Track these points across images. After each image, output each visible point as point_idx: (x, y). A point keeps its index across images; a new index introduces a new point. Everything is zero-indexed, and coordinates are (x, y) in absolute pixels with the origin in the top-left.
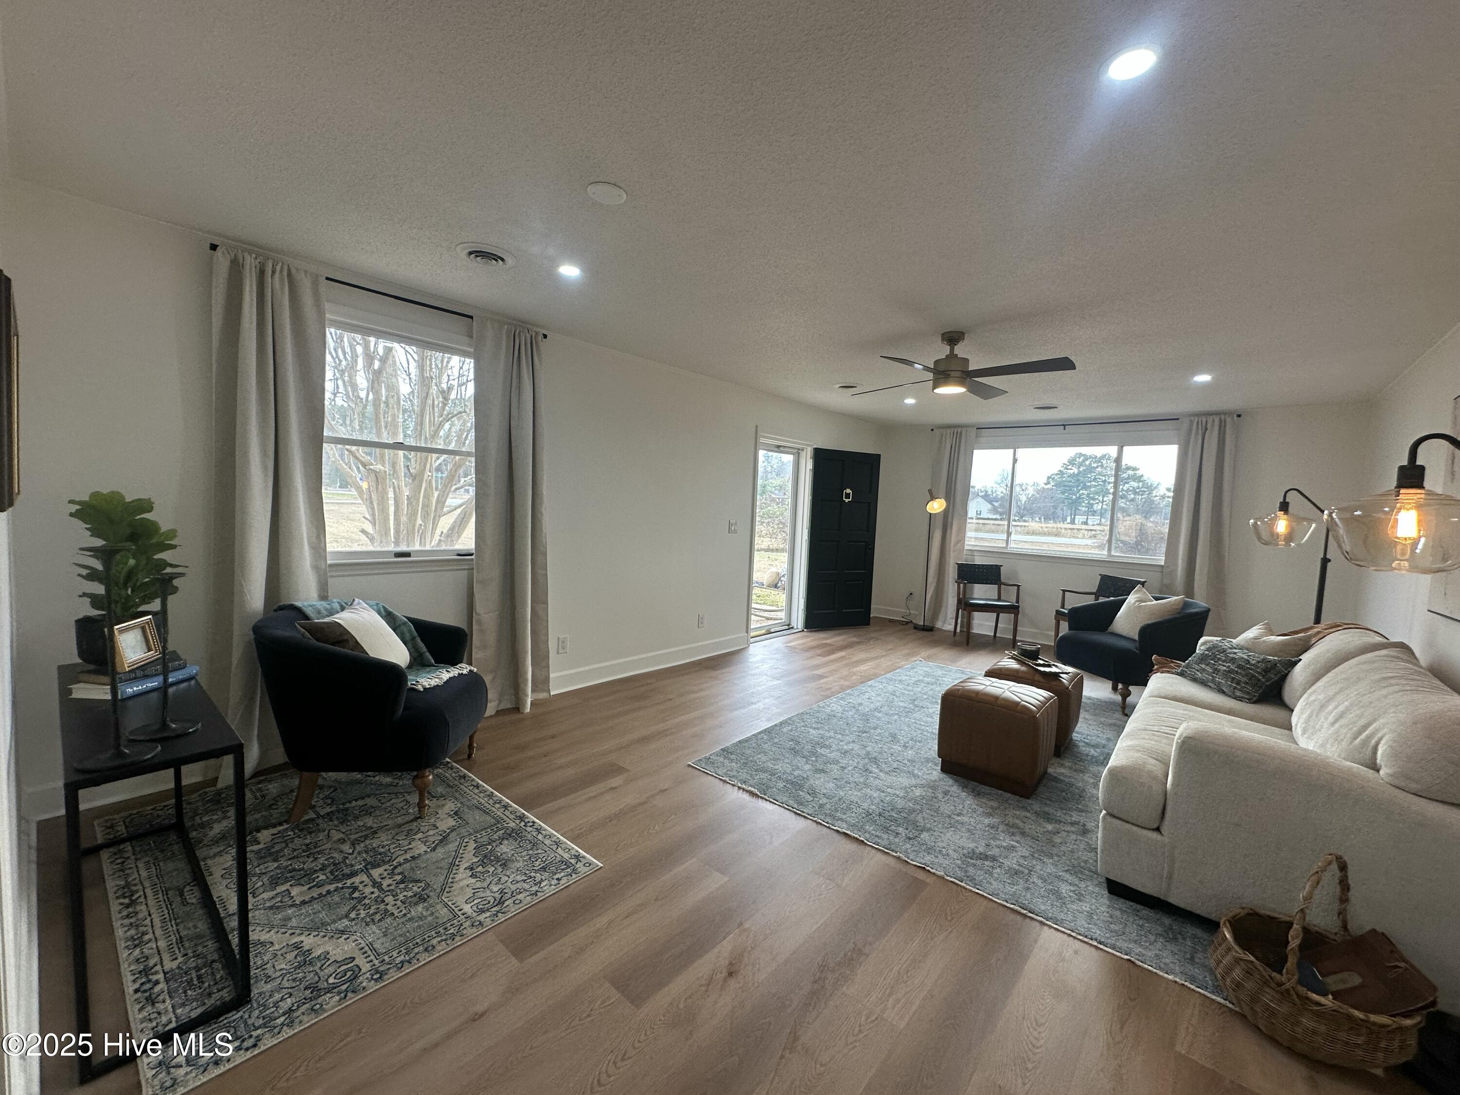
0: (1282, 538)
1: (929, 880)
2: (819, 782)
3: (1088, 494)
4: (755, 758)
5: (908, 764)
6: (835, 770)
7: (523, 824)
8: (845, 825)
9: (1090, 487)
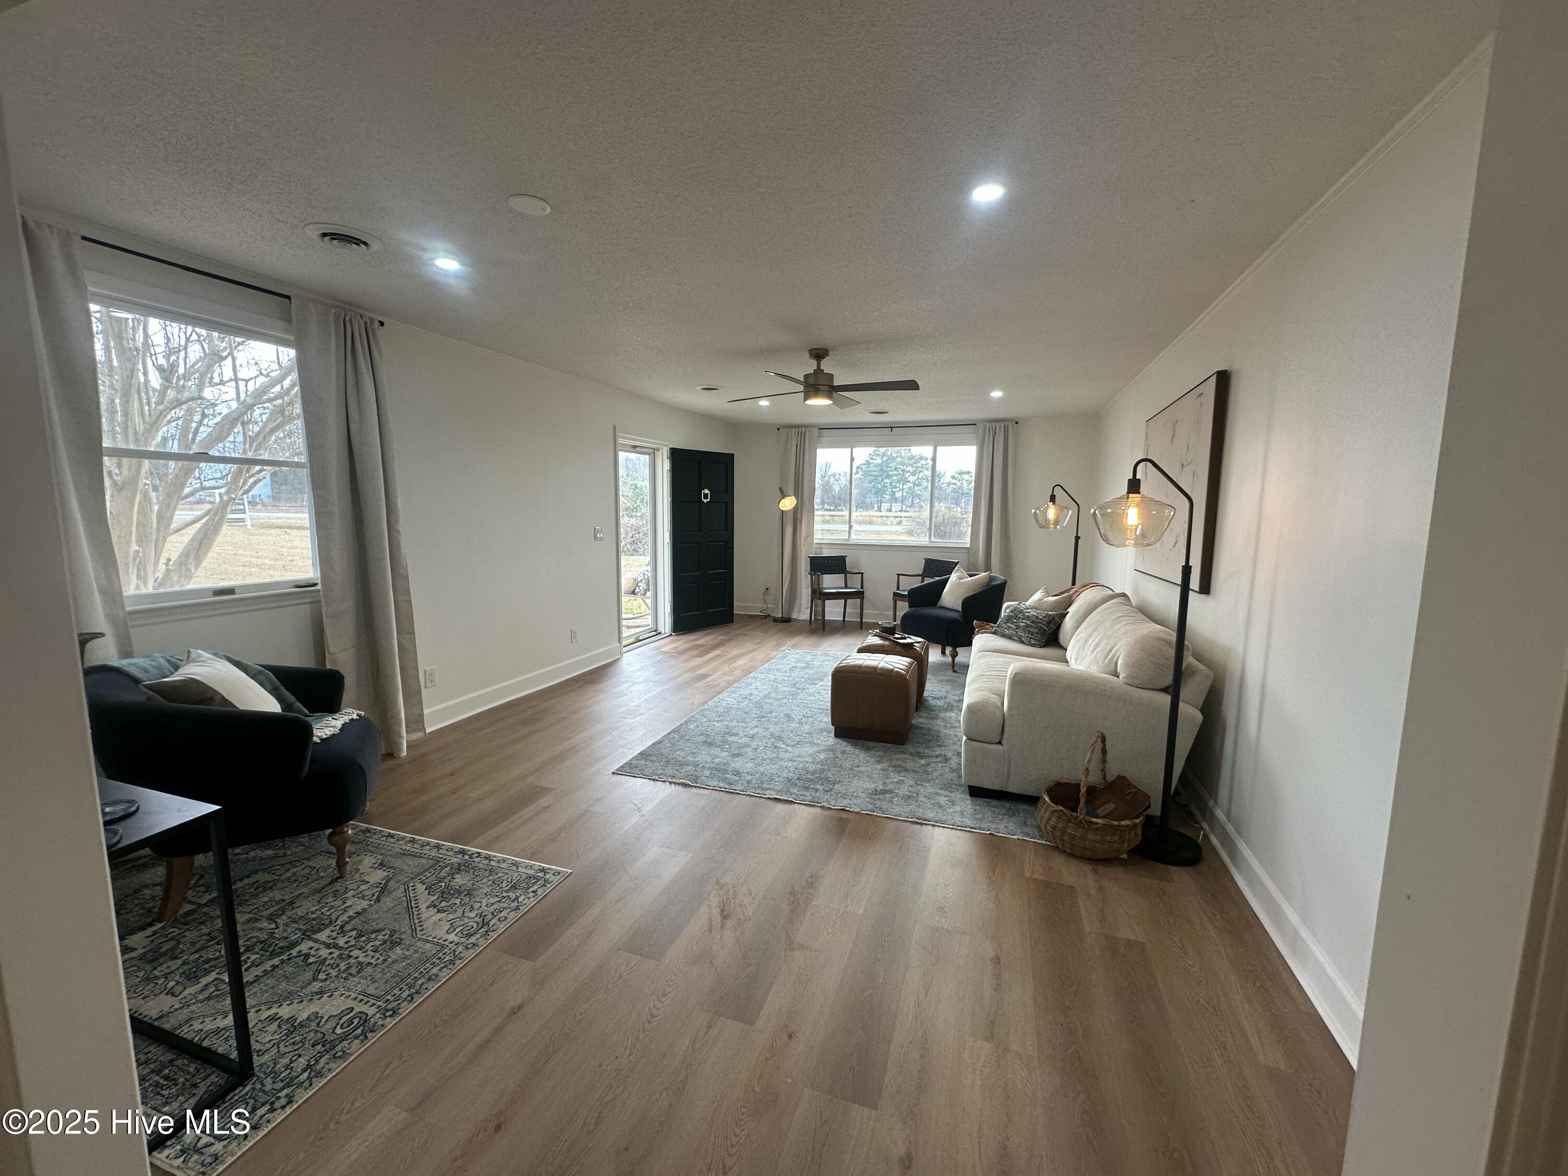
0: (1052, 522)
1: (850, 816)
2: (738, 764)
3: (891, 483)
4: (675, 756)
5: (808, 736)
6: (750, 754)
7: (466, 857)
8: (773, 792)
9: (892, 476)
